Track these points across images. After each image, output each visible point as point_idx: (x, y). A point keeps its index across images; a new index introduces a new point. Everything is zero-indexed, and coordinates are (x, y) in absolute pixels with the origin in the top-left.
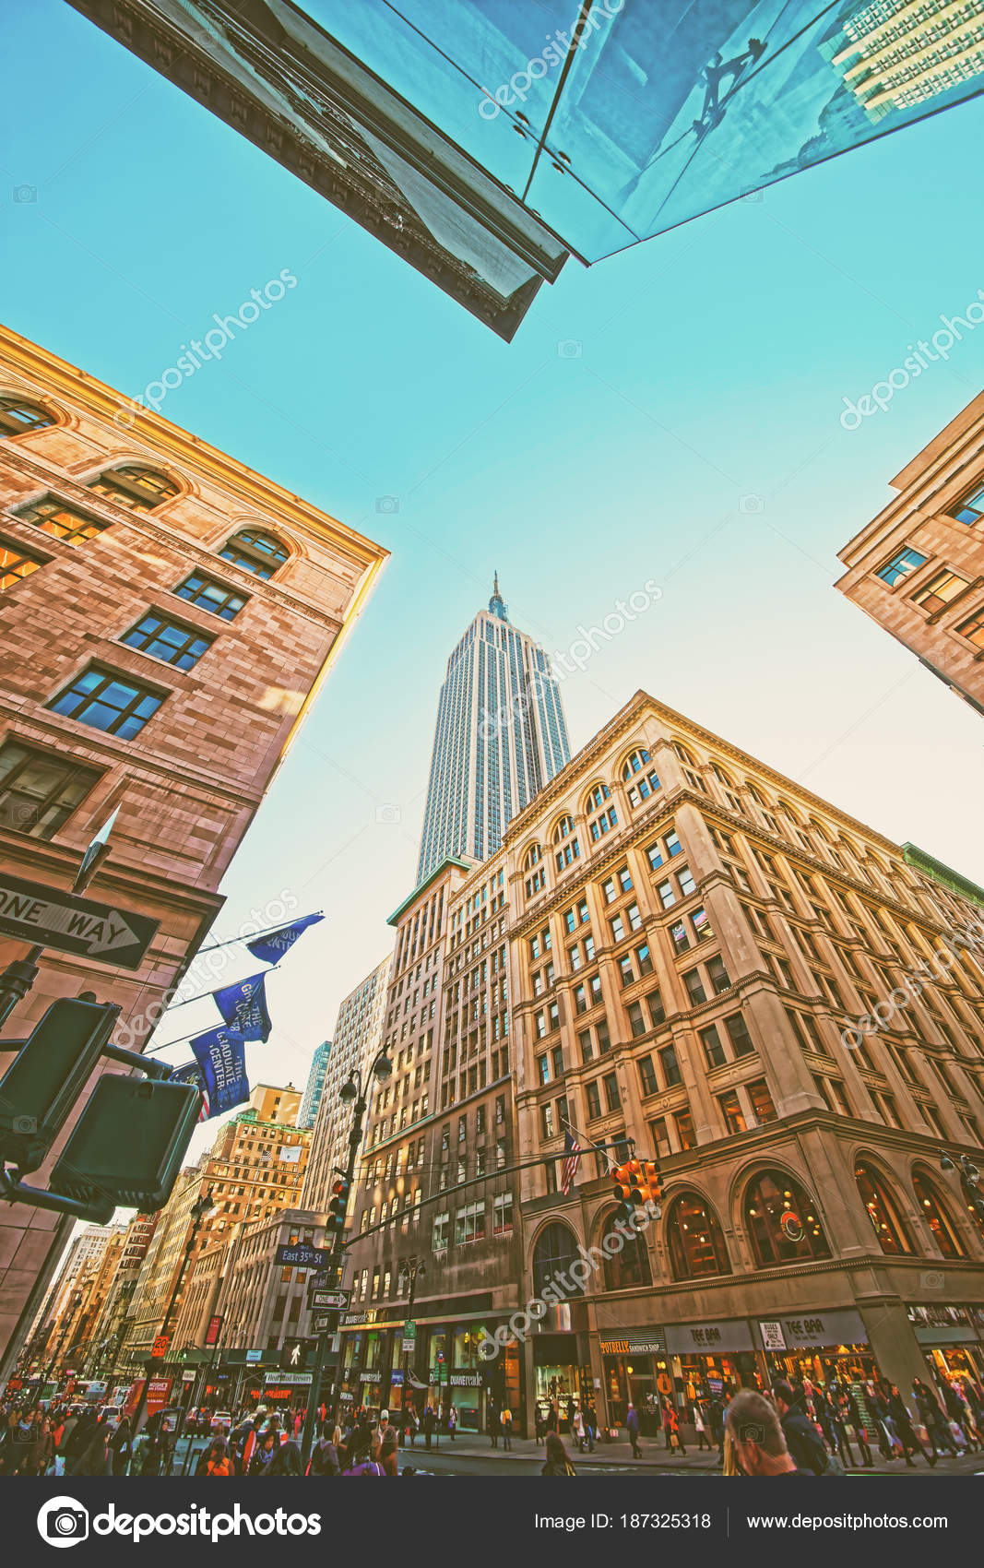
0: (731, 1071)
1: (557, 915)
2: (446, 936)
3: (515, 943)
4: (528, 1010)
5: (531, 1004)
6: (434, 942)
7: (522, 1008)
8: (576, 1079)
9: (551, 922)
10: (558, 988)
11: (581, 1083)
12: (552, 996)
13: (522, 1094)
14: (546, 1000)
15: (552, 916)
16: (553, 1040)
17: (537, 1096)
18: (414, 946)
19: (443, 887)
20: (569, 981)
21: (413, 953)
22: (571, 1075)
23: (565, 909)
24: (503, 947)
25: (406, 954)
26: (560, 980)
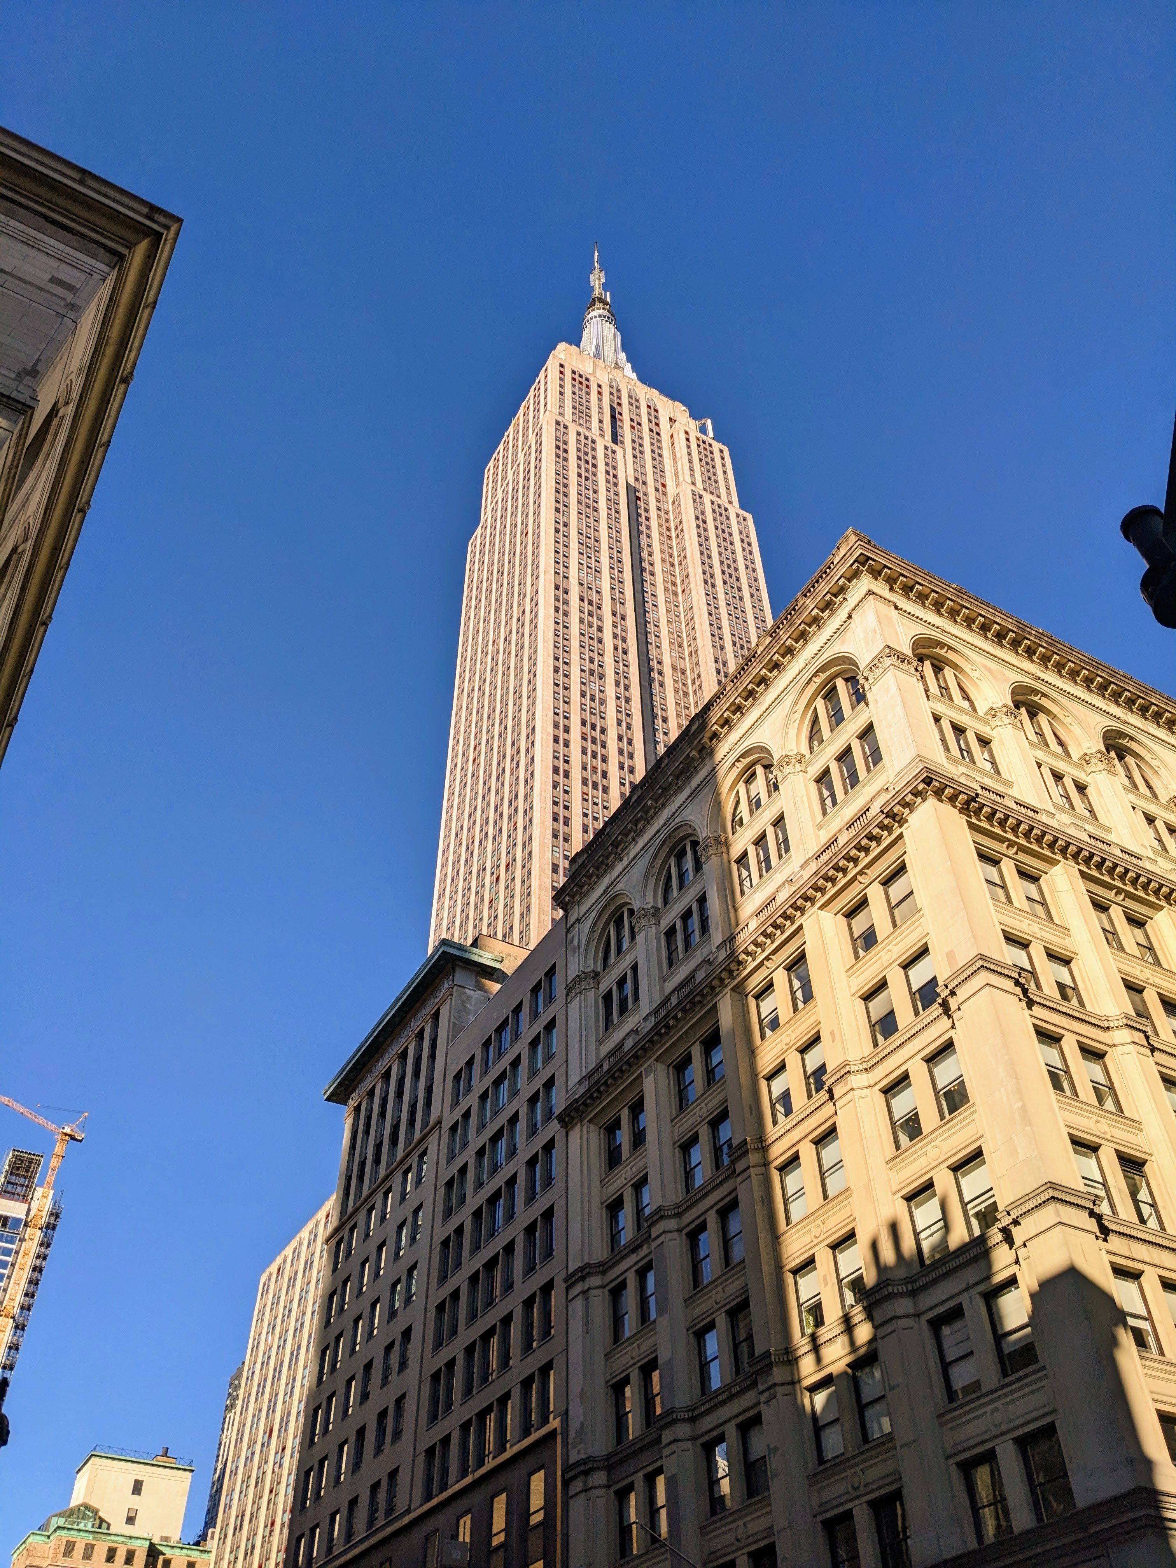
0: (988, 1408)
1: (660, 1068)
2: (439, 1122)
3: (575, 1135)
4: (595, 1281)
5: (603, 1268)
6: (417, 1135)
7: (583, 1278)
8: (683, 1430)
9: (648, 1084)
10: (655, 1232)
11: (694, 1439)
12: (645, 1250)
13: (577, 1464)
14: (633, 1258)
15: (649, 1070)
16: (644, 1347)
17: (609, 1469)
18: (378, 1147)
19: (438, 1011)
20: (678, 1215)
21: (377, 1160)
22: (674, 1422)
23: (676, 1055)
24: (549, 1146)
25: (363, 1164)
26: (660, 1214)
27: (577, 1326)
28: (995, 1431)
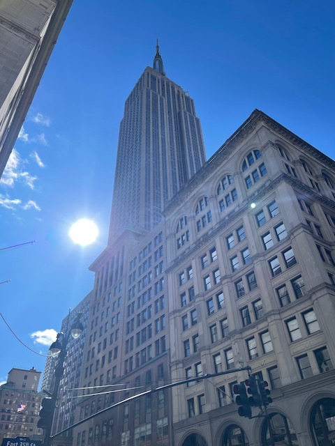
1: (196, 257)
3: (170, 276)
4: (178, 314)
5: (180, 311)
7: (174, 314)
8: (207, 352)
9: (193, 262)
10: (197, 301)
11: (210, 354)
12: (193, 306)
13: (173, 362)
14: (189, 308)
15: (193, 258)
16: (194, 331)
17: (183, 363)
20: (204, 296)
21: (106, 286)
22: (203, 350)
23: (201, 254)
25: (101, 286)
27: (172, 327)
28: (306, 349)
